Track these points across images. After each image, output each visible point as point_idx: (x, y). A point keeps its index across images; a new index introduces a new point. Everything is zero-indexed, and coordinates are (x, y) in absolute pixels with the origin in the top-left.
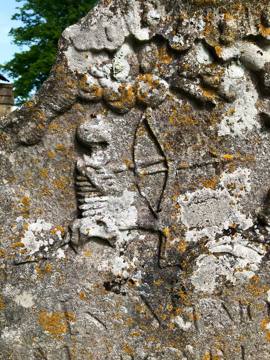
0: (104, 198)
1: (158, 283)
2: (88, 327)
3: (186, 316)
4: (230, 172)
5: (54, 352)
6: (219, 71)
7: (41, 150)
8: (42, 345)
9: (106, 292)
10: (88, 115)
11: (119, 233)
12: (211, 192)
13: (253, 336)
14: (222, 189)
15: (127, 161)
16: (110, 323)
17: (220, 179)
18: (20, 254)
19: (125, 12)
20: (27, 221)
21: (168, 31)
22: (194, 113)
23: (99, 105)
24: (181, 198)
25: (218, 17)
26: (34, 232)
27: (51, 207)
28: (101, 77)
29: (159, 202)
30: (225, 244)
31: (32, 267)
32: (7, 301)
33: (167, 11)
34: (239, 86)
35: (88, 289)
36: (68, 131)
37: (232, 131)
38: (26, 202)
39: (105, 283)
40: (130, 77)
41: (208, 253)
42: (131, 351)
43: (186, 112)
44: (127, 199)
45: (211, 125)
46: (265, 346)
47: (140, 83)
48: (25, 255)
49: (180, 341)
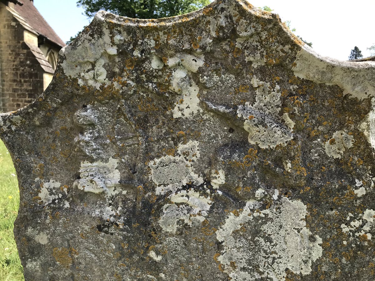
0: (95, 164)
1: (136, 225)
2: (87, 259)
3: (158, 251)
4: (184, 143)
5: (64, 278)
6: (168, 74)
7: (51, 130)
8: (55, 273)
9: (99, 232)
10: (81, 106)
11: (107, 189)
12: (172, 158)
13: (208, 266)
14: (180, 156)
15: (110, 137)
16: (104, 256)
17: (178, 149)
18: (38, 205)
19: (100, 37)
20: (43, 181)
21: (130, 48)
22: (155, 102)
23: (89, 98)
24: (151, 163)
25: (163, 37)
26: (48, 189)
27: (59, 171)
28: (88, 80)
30: (183, 196)
31: (46, 215)
32: (30, 239)
33: (128, 35)
34: (183, 83)
35: (86, 231)
36: (69, 117)
37: (183, 115)
38: (41, 167)
39: (98, 225)
40: (107, 79)
41: (171, 203)
42: (119, 278)
43: (149, 102)
44: (112, 164)
45: (168, 110)
46: (218, 275)
47: (114, 83)
48: (42, 206)
49: (155, 270)
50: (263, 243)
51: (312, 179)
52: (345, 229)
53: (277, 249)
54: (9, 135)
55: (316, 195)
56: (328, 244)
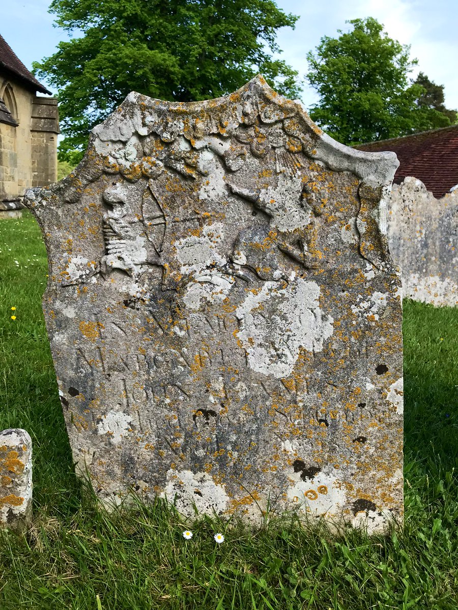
0: (122, 241)
1: (161, 301)
2: (113, 333)
3: (181, 327)
4: (209, 225)
5: (90, 351)
6: (196, 156)
7: (79, 206)
8: (81, 346)
9: (126, 307)
10: (111, 183)
11: (134, 266)
12: (197, 239)
13: (228, 342)
14: (205, 237)
15: (138, 216)
16: (129, 331)
17: (203, 230)
18: (66, 280)
19: (132, 117)
20: (70, 256)
21: (160, 129)
22: (182, 183)
23: (118, 176)
24: (177, 243)
25: (191, 121)
26: (75, 264)
27: (87, 247)
28: (118, 158)
29: (161, 245)
30: (206, 275)
31: (74, 289)
32: (57, 313)
33: (159, 117)
34: (209, 165)
35: (113, 305)
36: (98, 194)
37: (208, 196)
38: (70, 243)
39: (124, 301)
40: (137, 158)
41: (195, 281)
42: (144, 352)
43: (176, 182)
44: (139, 243)
45: (194, 191)
46: (237, 350)
47: (144, 163)
48: (69, 281)
49: (178, 344)
50: (279, 321)
51: (327, 262)
52: (355, 310)
53: (292, 327)
54: (40, 209)
55: (330, 277)
56: (339, 323)
